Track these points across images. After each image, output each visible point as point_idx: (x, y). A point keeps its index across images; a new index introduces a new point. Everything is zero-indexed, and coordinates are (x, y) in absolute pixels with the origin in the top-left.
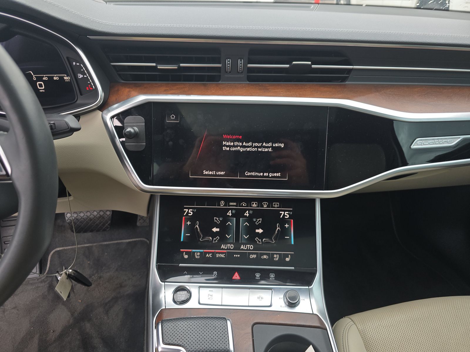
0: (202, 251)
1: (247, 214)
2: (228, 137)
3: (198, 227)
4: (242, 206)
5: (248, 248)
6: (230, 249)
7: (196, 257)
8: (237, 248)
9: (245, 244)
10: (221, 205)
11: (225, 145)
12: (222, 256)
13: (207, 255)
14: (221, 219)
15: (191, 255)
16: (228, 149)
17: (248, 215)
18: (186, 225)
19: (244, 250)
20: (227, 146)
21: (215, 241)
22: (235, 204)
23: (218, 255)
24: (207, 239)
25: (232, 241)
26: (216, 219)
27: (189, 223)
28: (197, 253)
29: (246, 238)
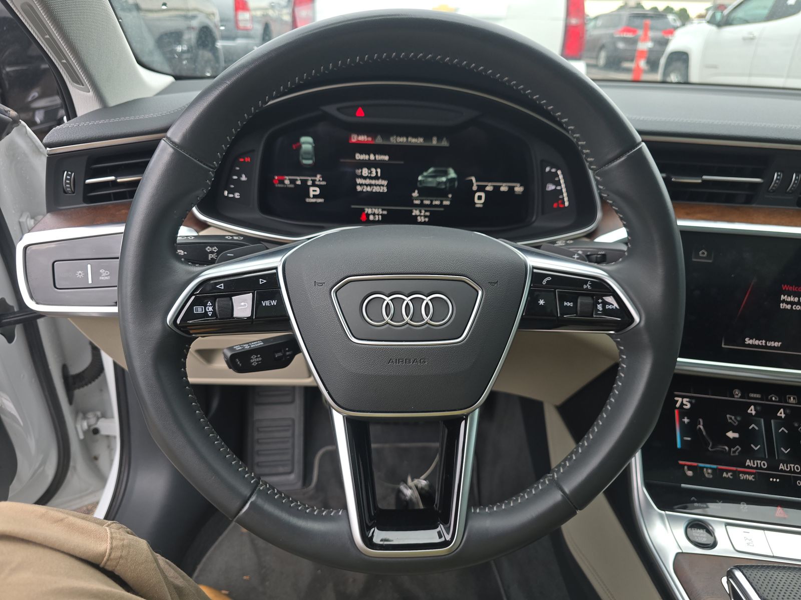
0: (715, 466)
1: (781, 414)
2: (790, 289)
3: (702, 427)
4: (771, 400)
5: (793, 470)
6: (761, 468)
7: (707, 475)
8: (773, 466)
9: (786, 462)
10: (736, 396)
11: (784, 301)
12: (751, 478)
13: (725, 475)
14: (739, 419)
15: (698, 471)
16: (789, 307)
17: (783, 416)
18: (682, 423)
19: (785, 471)
20: (788, 303)
21: (734, 452)
22: (758, 396)
23: (742, 477)
24: (720, 448)
25: (763, 456)
26: (731, 418)
27: (686, 420)
28: (708, 469)
29: (786, 452)
